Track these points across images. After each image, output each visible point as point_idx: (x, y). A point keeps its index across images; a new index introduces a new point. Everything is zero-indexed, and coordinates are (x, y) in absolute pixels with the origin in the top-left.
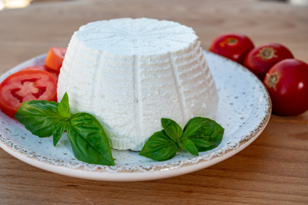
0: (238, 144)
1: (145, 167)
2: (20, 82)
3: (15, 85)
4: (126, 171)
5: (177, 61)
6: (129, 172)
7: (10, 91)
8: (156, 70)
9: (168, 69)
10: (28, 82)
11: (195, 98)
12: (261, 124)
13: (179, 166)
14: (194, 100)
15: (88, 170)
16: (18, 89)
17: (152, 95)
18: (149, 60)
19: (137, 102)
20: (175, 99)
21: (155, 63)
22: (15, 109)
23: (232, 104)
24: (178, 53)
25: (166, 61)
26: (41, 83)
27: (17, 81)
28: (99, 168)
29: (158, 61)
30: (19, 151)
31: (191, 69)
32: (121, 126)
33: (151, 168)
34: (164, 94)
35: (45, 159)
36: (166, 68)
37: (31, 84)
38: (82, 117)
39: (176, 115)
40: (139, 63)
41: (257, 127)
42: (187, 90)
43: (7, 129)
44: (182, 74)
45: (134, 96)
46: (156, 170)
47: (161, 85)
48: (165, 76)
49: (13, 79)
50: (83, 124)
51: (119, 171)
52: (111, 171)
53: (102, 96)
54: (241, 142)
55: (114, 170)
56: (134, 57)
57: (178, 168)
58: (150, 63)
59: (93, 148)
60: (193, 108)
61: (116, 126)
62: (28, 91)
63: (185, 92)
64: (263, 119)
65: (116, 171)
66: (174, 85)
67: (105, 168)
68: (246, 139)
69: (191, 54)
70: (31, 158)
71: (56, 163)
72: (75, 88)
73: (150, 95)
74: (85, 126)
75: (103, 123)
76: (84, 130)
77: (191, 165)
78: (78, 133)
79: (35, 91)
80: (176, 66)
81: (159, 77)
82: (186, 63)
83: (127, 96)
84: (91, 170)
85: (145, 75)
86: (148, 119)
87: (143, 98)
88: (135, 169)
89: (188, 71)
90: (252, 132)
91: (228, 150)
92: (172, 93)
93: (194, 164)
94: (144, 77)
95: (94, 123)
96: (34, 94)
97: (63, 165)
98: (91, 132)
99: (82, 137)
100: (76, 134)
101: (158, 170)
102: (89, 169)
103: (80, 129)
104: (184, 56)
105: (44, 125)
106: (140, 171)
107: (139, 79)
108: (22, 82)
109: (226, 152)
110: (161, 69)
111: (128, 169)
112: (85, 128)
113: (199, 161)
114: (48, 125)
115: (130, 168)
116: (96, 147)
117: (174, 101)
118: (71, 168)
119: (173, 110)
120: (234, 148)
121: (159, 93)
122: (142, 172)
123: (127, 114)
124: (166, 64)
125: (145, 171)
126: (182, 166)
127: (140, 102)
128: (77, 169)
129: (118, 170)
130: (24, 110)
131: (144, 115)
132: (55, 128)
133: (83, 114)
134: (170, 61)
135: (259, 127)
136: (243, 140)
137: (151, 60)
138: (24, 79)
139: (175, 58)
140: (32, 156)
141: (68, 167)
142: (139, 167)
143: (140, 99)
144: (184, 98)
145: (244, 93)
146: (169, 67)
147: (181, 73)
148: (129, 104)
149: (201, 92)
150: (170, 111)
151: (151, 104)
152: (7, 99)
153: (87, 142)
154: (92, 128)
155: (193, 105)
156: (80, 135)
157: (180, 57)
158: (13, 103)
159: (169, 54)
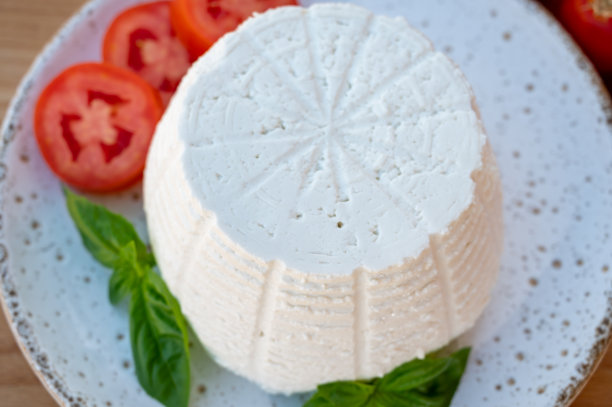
2: (85, 97)
3: (75, 100)
7: (61, 118)
10: (102, 102)
14: (394, 352)
16: (77, 118)
17: (292, 337)
19: (261, 335)
20: (345, 351)
23: (534, 282)
27: (80, 89)
29: (323, 286)
31: (408, 300)
36: (340, 301)
37: (106, 110)
40: (278, 280)
43: (34, 225)
44: (380, 311)
45: (257, 326)
49: (77, 80)
56: (272, 264)
58: (302, 289)
59: (164, 367)
62: (94, 133)
63: (374, 342)
66: (351, 329)
76: (160, 320)
78: (146, 319)
79: (110, 137)
80: (368, 297)
81: (317, 313)
82: (396, 291)
83: (242, 323)
85: (288, 304)
86: (276, 369)
87: (273, 336)
89: (397, 303)
92: (342, 341)
94: (283, 306)
96: (104, 146)
107: (273, 306)
108: (93, 95)
116: (169, 365)
119: (334, 367)
121: (311, 338)
127: (267, 337)
138: (97, 88)
143: (268, 331)
145: (580, 263)
147: (377, 311)
148: (242, 334)
152: (50, 140)
155: (387, 360)
159: (357, 274)
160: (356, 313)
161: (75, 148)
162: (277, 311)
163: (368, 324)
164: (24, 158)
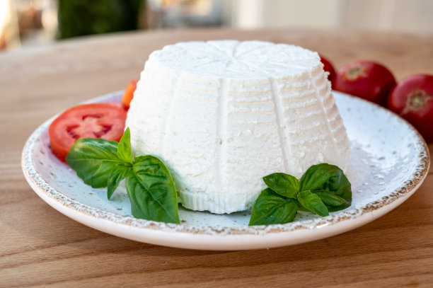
0: (361, 211)
1: (215, 229)
2: (81, 118)
3: (73, 120)
4: (188, 230)
5: (283, 90)
6: (191, 232)
7: (66, 128)
8: (250, 100)
9: (268, 100)
10: (92, 118)
11: (306, 144)
12: (403, 188)
13: (264, 232)
14: (305, 147)
15: (137, 226)
16: (76, 126)
17: (241, 134)
18: (242, 86)
19: (221, 143)
20: (275, 143)
21: (249, 91)
22: (67, 150)
23: (373, 166)
24: (286, 79)
25: (266, 89)
26: (107, 121)
27: (77, 116)
28: (152, 224)
29: (254, 88)
30: (55, 197)
31: (303, 104)
32: (197, 176)
33: (223, 230)
34: (260, 135)
35: (84, 208)
36: (266, 98)
37: (94, 120)
38: (147, 162)
39: (275, 165)
40: (227, 90)
41: (396, 193)
42: (294, 132)
43: (52, 174)
44: (290, 110)
45: (217, 134)
46: (229, 233)
47: (256, 122)
48: (263, 109)
49: (74, 113)
50: (147, 170)
51: (178, 231)
52: (168, 228)
53: (175, 134)
54: (365, 209)
55: (172, 228)
56: (221, 81)
57: (263, 234)
58: (242, 91)
59: (156, 202)
60: (304, 158)
61: (189, 174)
62: (88, 129)
63: (292, 134)
64: (408, 182)
65: (174, 230)
66: (275, 124)
67: (160, 225)
68: (375, 205)
69: (305, 83)
70: (67, 206)
71: (97, 214)
72: (143, 122)
73: (239, 134)
74: (149, 173)
75: (172, 170)
76: (148, 178)
77: (284, 231)
78: (139, 182)
79: (98, 129)
80: (280, 97)
81: (254, 110)
82: (296, 94)
83: (208, 134)
84: (140, 225)
85: (235, 106)
86: (234, 168)
87: (229, 137)
88: (200, 229)
89: (298, 106)
90: (387, 198)
91: (343, 218)
92: (272, 134)
93: (287, 231)
94: (232, 108)
95: (162, 170)
96: (94, 133)
97: (106, 216)
98: (156, 182)
99: (143, 187)
100: (135, 182)
101: (234, 234)
102: (138, 224)
103: (142, 177)
104: (294, 85)
105: (98, 171)
106: (208, 233)
107: (226, 111)
108: (84, 118)
109: (339, 220)
110: (257, 100)
111: (191, 228)
112: (150, 175)
113: (296, 228)
114: (105, 171)
115: (194, 228)
116: (159, 202)
117: (274, 146)
118: (115, 222)
119: (271, 159)
120: (353, 216)
121: (252, 132)
122: (211, 234)
123: (205, 159)
124: (266, 92)
125: (214, 233)
126: (269, 232)
127: (225, 143)
128: (122, 223)
129: (176, 229)
130: (77, 150)
131: (229, 162)
132: (112, 175)
133: (149, 158)
134: (272, 90)
135: (400, 192)
136: (369, 206)
137: (244, 86)
139: (279, 87)
140: (69, 203)
141: (112, 220)
142: (206, 228)
143: (224, 139)
144: (289, 142)
145: (394, 153)
146: (270, 97)
147: (287, 108)
148: (208, 145)
149: (316, 138)
150: (267, 159)
151: (239, 147)
152: (59, 137)
153: (148, 193)
154: (158, 177)
155: (302, 154)
156: (141, 185)
157: (288, 86)
158: (66, 142)
159: (271, 81)
160: (276, 110)
161: (76, 137)
162: (229, 115)
163: (285, 120)
164: (43, 153)
